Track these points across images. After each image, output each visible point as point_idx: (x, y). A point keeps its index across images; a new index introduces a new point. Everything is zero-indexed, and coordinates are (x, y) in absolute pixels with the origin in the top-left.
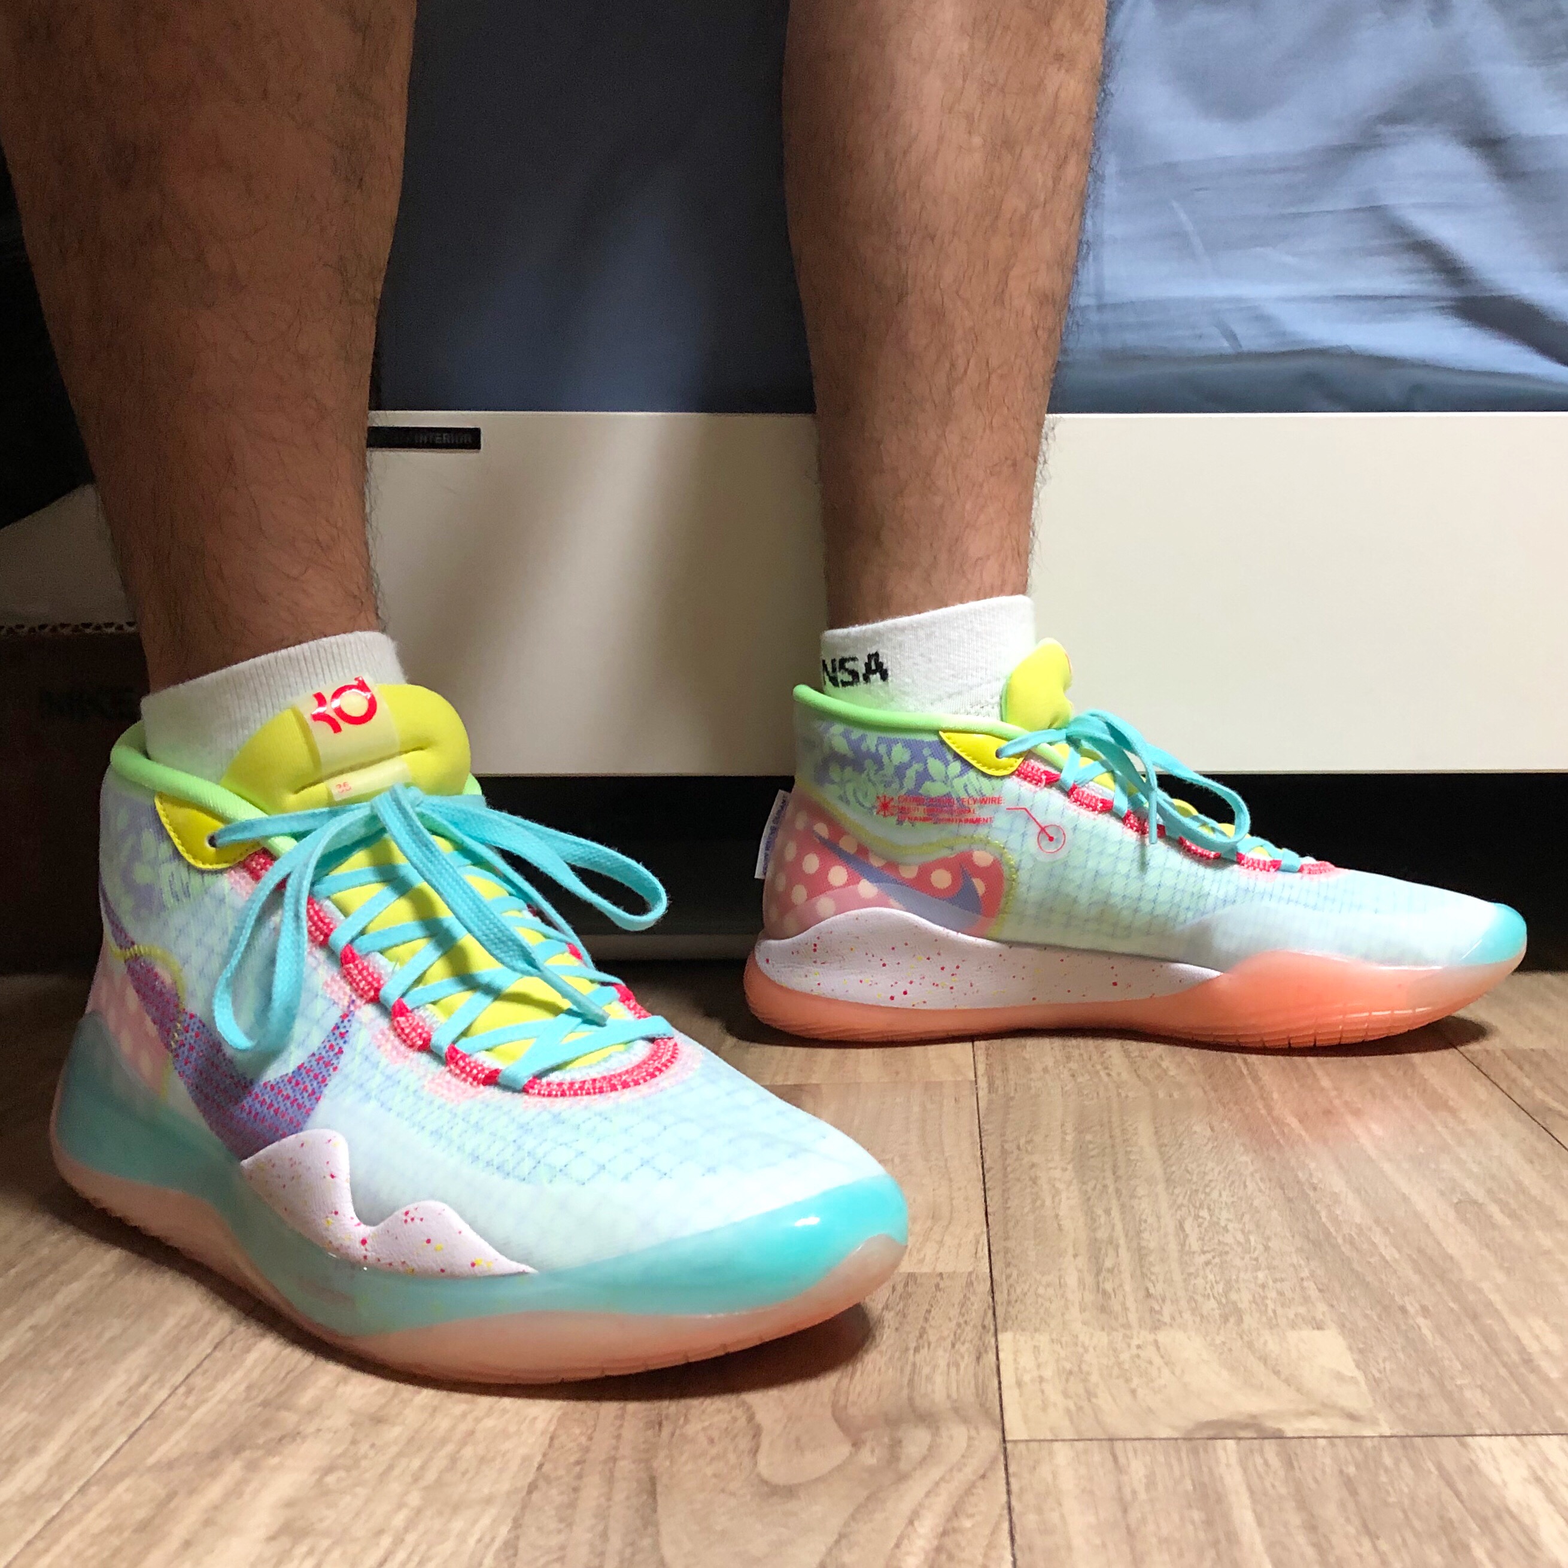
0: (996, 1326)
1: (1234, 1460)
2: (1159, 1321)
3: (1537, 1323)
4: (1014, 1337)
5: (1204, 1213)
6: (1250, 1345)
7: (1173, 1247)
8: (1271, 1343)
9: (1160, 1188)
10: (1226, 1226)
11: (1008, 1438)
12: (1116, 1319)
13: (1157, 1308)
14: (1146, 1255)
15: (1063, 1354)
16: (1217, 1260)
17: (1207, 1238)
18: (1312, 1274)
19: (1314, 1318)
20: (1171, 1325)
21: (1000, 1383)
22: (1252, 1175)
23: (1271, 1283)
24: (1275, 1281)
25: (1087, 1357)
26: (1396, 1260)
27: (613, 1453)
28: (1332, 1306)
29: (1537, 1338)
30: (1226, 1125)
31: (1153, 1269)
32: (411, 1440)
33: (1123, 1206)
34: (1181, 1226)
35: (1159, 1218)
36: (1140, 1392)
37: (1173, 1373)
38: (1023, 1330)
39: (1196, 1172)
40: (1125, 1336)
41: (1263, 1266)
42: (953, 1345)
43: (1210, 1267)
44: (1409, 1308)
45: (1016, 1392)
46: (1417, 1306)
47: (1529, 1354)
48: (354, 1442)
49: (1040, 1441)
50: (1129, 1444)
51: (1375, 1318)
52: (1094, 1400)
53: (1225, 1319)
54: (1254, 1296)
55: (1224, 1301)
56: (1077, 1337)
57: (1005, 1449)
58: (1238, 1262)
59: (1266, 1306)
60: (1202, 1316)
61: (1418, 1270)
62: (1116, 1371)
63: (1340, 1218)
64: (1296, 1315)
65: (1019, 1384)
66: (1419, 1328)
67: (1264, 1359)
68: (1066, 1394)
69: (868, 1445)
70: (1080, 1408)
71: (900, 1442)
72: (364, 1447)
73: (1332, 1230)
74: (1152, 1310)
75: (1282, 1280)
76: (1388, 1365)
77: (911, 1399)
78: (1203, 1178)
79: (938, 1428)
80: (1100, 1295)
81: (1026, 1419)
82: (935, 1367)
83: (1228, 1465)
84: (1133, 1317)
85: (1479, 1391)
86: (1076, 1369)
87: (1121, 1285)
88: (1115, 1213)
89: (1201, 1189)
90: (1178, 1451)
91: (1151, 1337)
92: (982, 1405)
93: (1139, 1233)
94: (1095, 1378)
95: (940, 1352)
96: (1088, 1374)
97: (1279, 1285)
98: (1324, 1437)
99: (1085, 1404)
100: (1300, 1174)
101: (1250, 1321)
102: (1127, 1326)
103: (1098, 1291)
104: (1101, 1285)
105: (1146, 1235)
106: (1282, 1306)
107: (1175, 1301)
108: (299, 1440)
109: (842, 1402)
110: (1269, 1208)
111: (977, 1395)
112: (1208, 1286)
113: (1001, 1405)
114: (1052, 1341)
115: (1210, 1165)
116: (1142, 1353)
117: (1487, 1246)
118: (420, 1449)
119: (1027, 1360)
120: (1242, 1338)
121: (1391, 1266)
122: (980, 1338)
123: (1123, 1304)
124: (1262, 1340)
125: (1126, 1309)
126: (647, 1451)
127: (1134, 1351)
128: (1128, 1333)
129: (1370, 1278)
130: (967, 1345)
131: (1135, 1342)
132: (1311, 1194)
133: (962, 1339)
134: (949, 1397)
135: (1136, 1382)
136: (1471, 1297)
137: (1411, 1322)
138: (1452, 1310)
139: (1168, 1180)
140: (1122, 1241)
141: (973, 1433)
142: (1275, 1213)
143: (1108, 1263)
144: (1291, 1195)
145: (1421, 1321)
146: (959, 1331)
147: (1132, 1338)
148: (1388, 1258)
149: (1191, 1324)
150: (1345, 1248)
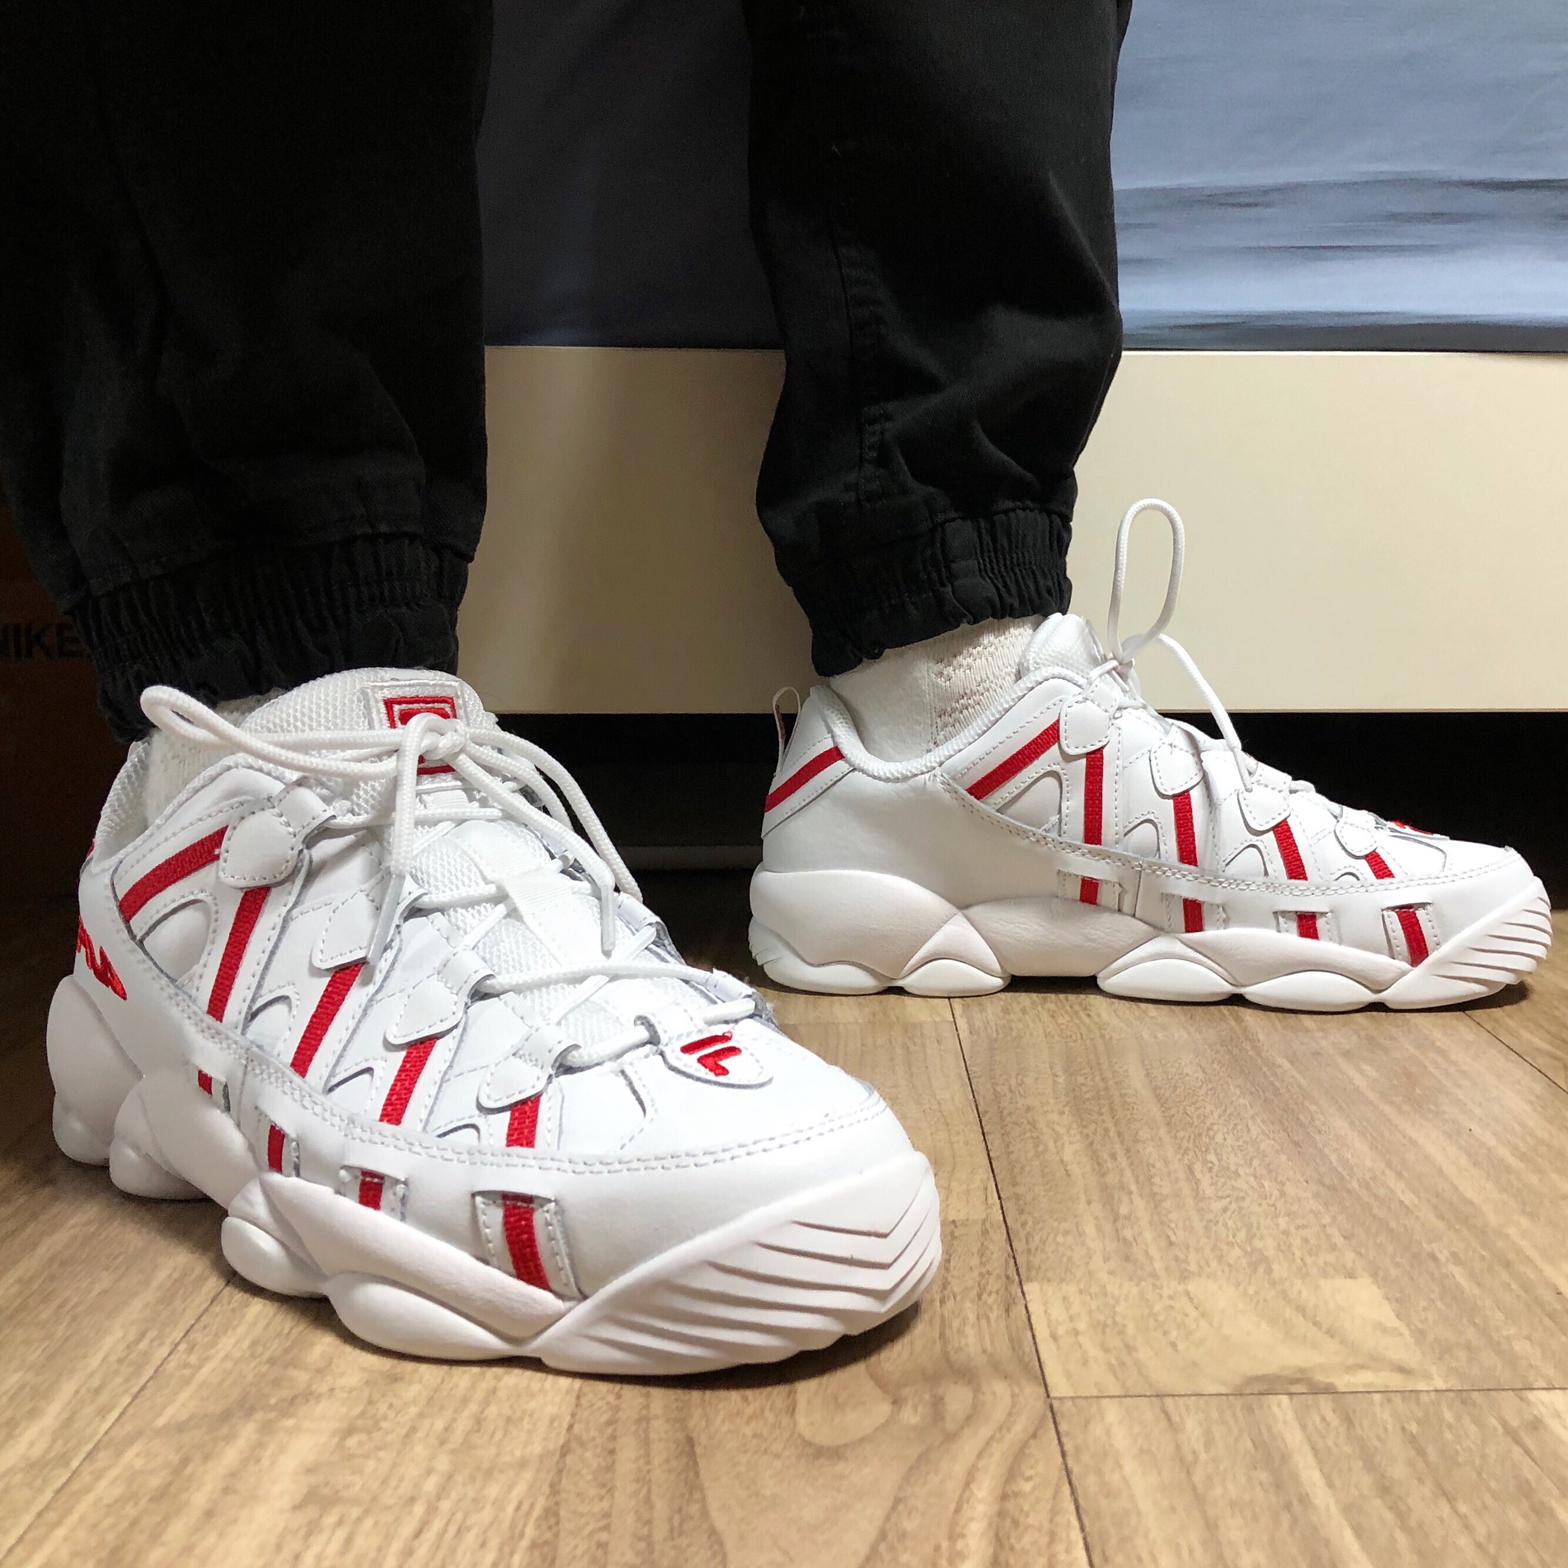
0: (1018, 1274)
1: (1288, 1414)
2: (1186, 1270)
4: (1041, 1288)
5: (1212, 1157)
6: (1283, 1295)
7: (1186, 1193)
9: (1163, 1132)
10: (1237, 1170)
11: (1054, 1394)
12: (1142, 1270)
13: (1181, 1256)
14: (1160, 1201)
15: (1093, 1304)
16: (1234, 1206)
17: (1219, 1184)
18: (1334, 1219)
19: (1343, 1266)
20: (1200, 1275)
21: (1033, 1335)
22: (1253, 1118)
23: (1293, 1230)
24: (1298, 1228)
25: (1118, 1309)
26: (1416, 1207)
27: (644, 1412)
28: (1360, 1254)
32: (431, 1399)
33: (1128, 1151)
34: (1191, 1172)
36: (1181, 1345)
37: (1212, 1326)
38: (1049, 1281)
39: (1196, 1116)
40: (1154, 1285)
41: (1282, 1213)
42: (980, 1297)
43: (1229, 1213)
44: (1439, 1255)
45: (1052, 1345)
46: (1447, 1254)
48: (372, 1402)
49: (1086, 1398)
50: (1180, 1400)
51: (1406, 1265)
52: (1134, 1354)
53: (1254, 1268)
54: (1279, 1245)
55: (1249, 1249)
56: (1105, 1287)
57: (1051, 1405)
58: (1255, 1208)
59: (1293, 1253)
60: (1230, 1266)
61: (1440, 1216)
62: (1152, 1323)
63: (1351, 1162)
64: (1325, 1263)
65: (1054, 1336)
66: (1453, 1275)
67: (1301, 1309)
68: (1106, 1349)
69: (911, 1403)
70: (1121, 1363)
71: (942, 1399)
73: (1344, 1173)
74: (1177, 1259)
75: (1305, 1227)
76: (1429, 1315)
77: (945, 1353)
78: (1204, 1122)
79: (980, 1385)
80: (1121, 1244)
81: (1068, 1375)
82: (964, 1322)
84: (1158, 1265)
85: (1527, 1342)
86: (1110, 1322)
87: (1141, 1232)
88: (1122, 1158)
89: (1204, 1133)
90: (1230, 1407)
91: (1181, 1287)
92: (1019, 1359)
93: (1149, 1179)
94: (1130, 1331)
95: (968, 1304)
96: (1124, 1326)
97: (1304, 1233)
98: (1376, 1392)
99: (1127, 1359)
101: (1279, 1270)
102: (1154, 1275)
103: (1118, 1239)
104: (1121, 1233)
105: (1156, 1180)
106: (1310, 1254)
107: (1200, 1250)
108: (312, 1400)
111: (1013, 1348)
112: (1231, 1233)
113: (1039, 1358)
114: (1081, 1292)
115: (1209, 1108)
116: (1177, 1305)
117: (1506, 1190)
118: (442, 1409)
119: (1058, 1312)
120: (1273, 1287)
121: (1412, 1213)
122: (1006, 1289)
123: (1146, 1253)
124: (1295, 1290)
125: (1151, 1259)
126: (681, 1409)
127: (1167, 1302)
128: (1157, 1282)
129: (1393, 1225)
130: (994, 1296)
131: (1166, 1292)
132: (1317, 1137)
133: (988, 1290)
134: (983, 1351)
135: (1174, 1335)
136: (1500, 1244)
137: (1444, 1270)
138: (1482, 1258)
139: (1168, 1124)
140: (1133, 1188)
141: (1016, 1390)
142: (1283, 1156)
143: (1124, 1209)
144: (1295, 1139)
145: (1453, 1268)
146: (983, 1282)
147: (1162, 1288)
148: (1407, 1203)
149: (1219, 1273)
150: (1363, 1193)
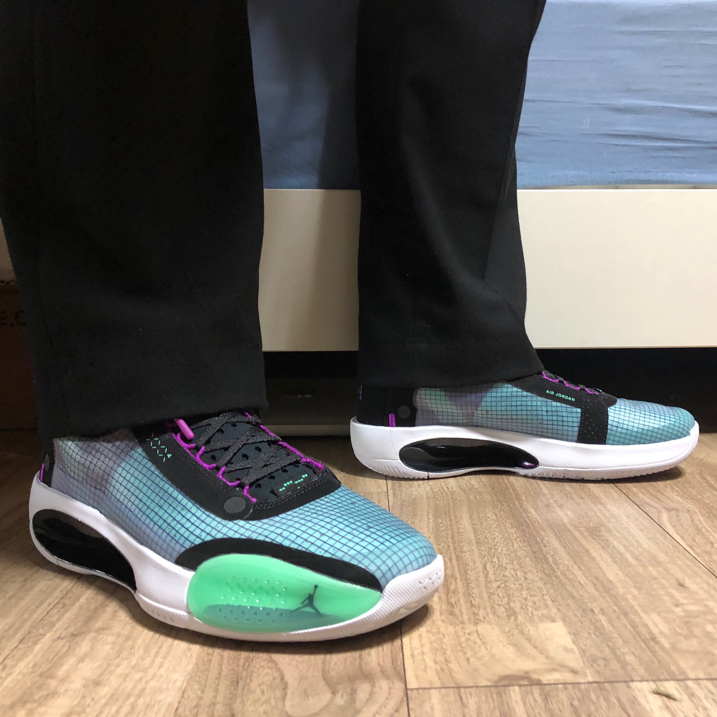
1: (519, 698)
2: (478, 619)
3: (655, 617)
5: (495, 560)
6: (522, 632)
7: (482, 579)
8: (531, 630)
9: (474, 547)
10: (506, 566)
11: (408, 687)
12: (458, 619)
13: (476, 612)
14: (470, 583)
15: (433, 638)
16: (503, 585)
17: (497, 574)
18: (548, 592)
19: (551, 616)
20: (484, 622)
21: (403, 655)
22: (516, 539)
23: (529, 598)
25: (445, 640)
26: (586, 584)
27: (214, 700)
28: (559, 609)
29: (656, 625)
30: (502, 513)
31: (474, 591)
32: (112, 695)
33: (457, 557)
34: (485, 568)
35: (474, 562)
36: (471, 660)
37: (487, 649)
39: (490, 539)
40: (463, 628)
41: (525, 588)
43: (500, 589)
44: (595, 610)
45: (411, 661)
46: (599, 609)
47: (654, 634)
48: (84, 697)
49: (424, 689)
50: (467, 690)
51: (580, 616)
52: (449, 665)
53: (509, 617)
54: (522, 605)
55: (508, 608)
56: (439, 629)
57: (407, 694)
58: (512, 586)
59: (528, 610)
60: (498, 617)
61: (597, 589)
62: (459, 648)
63: (559, 562)
64: (542, 614)
65: (413, 656)
66: (600, 620)
67: (529, 639)
68: (436, 662)
69: (340, 693)
70: (442, 670)
71: (356, 691)
72: (88, 700)
73: (555, 568)
74: (474, 614)
75: (534, 596)
76: (588, 642)
77: (360, 665)
78: (493, 542)
79: (374, 683)
80: (449, 606)
81: (417, 677)
83: (516, 702)
84: (465, 617)
85: (633, 656)
86: (439, 647)
87: (459, 600)
88: (454, 561)
89: (493, 547)
90: (492, 694)
91: (474, 629)
92: (395, 669)
93: (466, 572)
94: (449, 652)
96: (446, 650)
97: (533, 598)
98: (560, 684)
99: (445, 667)
100: (538, 539)
101: (520, 618)
102: (462, 622)
103: (448, 603)
104: (449, 600)
105: (469, 572)
106: (536, 609)
107: (485, 609)
108: (56, 696)
109: (327, 669)
110: (525, 557)
111: (393, 663)
112: (500, 599)
113: (404, 668)
114: (428, 631)
115: (497, 534)
116: (472, 638)
117: (627, 576)
118: (117, 700)
120: (518, 628)
121: (584, 587)
123: (461, 610)
124: (527, 629)
125: (462, 613)
126: (231, 698)
127: (467, 636)
128: (464, 626)
129: (575, 594)
131: (467, 631)
132: (544, 549)
134: (379, 664)
135: (469, 654)
136: (624, 603)
137: (596, 617)
138: (615, 611)
139: (477, 543)
140: (458, 576)
141: (391, 685)
142: (528, 559)
143: (452, 587)
144: (535, 550)
145: (601, 617)
147: (465, 629)
148: (582, 582)
149: (493, 620)
150: (562, 577)
